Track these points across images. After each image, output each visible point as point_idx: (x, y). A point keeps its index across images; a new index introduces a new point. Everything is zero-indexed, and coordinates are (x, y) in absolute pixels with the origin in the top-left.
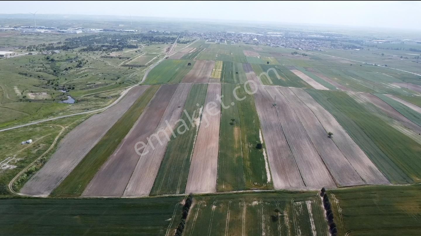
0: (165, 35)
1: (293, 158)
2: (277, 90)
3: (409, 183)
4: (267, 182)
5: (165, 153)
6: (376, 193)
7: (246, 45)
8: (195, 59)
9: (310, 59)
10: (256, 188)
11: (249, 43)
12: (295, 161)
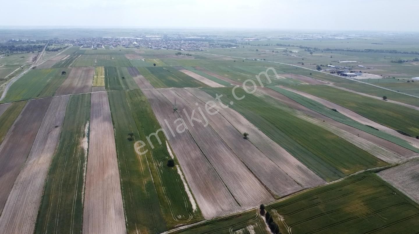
0: (29, 43)
1: (215, 171)
2: (173, 92)
3: (341, 177)
4: (194, 211)
5: (43, 197)
6: (318, 198)
7: (126, 49)
8: (70, 67)
9: (195, 58)
10: (181, 224)
11: (129, 46)
12: (217, 174)
